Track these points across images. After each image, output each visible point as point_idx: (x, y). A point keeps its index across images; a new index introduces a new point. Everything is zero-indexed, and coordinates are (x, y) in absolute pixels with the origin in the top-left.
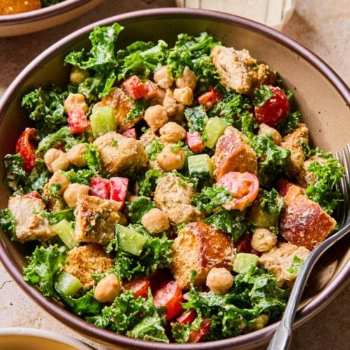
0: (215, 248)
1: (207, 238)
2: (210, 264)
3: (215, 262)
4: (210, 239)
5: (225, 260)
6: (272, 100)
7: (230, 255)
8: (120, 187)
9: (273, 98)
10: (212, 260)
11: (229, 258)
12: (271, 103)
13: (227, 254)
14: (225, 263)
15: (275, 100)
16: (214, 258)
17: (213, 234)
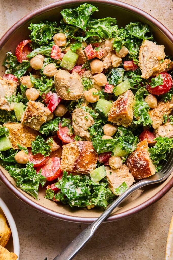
0: (85, 162)
1: (84, 155)
2: (78, 170)
3: (81, 170)
4: (85, 156)
5: (87, 170)
6: (160, 87)
7: (91, 168)
8: (55, 102)
9: (161, 86)
10: (80, 168)
11: (90, 170)
12: (159, 88)
13: (90, 167)
14: (86, 171)
15: (162, 87)
16: (81, 168)
17: (88, 154)
